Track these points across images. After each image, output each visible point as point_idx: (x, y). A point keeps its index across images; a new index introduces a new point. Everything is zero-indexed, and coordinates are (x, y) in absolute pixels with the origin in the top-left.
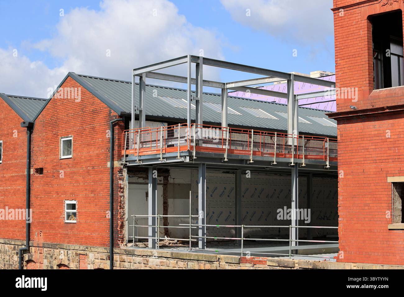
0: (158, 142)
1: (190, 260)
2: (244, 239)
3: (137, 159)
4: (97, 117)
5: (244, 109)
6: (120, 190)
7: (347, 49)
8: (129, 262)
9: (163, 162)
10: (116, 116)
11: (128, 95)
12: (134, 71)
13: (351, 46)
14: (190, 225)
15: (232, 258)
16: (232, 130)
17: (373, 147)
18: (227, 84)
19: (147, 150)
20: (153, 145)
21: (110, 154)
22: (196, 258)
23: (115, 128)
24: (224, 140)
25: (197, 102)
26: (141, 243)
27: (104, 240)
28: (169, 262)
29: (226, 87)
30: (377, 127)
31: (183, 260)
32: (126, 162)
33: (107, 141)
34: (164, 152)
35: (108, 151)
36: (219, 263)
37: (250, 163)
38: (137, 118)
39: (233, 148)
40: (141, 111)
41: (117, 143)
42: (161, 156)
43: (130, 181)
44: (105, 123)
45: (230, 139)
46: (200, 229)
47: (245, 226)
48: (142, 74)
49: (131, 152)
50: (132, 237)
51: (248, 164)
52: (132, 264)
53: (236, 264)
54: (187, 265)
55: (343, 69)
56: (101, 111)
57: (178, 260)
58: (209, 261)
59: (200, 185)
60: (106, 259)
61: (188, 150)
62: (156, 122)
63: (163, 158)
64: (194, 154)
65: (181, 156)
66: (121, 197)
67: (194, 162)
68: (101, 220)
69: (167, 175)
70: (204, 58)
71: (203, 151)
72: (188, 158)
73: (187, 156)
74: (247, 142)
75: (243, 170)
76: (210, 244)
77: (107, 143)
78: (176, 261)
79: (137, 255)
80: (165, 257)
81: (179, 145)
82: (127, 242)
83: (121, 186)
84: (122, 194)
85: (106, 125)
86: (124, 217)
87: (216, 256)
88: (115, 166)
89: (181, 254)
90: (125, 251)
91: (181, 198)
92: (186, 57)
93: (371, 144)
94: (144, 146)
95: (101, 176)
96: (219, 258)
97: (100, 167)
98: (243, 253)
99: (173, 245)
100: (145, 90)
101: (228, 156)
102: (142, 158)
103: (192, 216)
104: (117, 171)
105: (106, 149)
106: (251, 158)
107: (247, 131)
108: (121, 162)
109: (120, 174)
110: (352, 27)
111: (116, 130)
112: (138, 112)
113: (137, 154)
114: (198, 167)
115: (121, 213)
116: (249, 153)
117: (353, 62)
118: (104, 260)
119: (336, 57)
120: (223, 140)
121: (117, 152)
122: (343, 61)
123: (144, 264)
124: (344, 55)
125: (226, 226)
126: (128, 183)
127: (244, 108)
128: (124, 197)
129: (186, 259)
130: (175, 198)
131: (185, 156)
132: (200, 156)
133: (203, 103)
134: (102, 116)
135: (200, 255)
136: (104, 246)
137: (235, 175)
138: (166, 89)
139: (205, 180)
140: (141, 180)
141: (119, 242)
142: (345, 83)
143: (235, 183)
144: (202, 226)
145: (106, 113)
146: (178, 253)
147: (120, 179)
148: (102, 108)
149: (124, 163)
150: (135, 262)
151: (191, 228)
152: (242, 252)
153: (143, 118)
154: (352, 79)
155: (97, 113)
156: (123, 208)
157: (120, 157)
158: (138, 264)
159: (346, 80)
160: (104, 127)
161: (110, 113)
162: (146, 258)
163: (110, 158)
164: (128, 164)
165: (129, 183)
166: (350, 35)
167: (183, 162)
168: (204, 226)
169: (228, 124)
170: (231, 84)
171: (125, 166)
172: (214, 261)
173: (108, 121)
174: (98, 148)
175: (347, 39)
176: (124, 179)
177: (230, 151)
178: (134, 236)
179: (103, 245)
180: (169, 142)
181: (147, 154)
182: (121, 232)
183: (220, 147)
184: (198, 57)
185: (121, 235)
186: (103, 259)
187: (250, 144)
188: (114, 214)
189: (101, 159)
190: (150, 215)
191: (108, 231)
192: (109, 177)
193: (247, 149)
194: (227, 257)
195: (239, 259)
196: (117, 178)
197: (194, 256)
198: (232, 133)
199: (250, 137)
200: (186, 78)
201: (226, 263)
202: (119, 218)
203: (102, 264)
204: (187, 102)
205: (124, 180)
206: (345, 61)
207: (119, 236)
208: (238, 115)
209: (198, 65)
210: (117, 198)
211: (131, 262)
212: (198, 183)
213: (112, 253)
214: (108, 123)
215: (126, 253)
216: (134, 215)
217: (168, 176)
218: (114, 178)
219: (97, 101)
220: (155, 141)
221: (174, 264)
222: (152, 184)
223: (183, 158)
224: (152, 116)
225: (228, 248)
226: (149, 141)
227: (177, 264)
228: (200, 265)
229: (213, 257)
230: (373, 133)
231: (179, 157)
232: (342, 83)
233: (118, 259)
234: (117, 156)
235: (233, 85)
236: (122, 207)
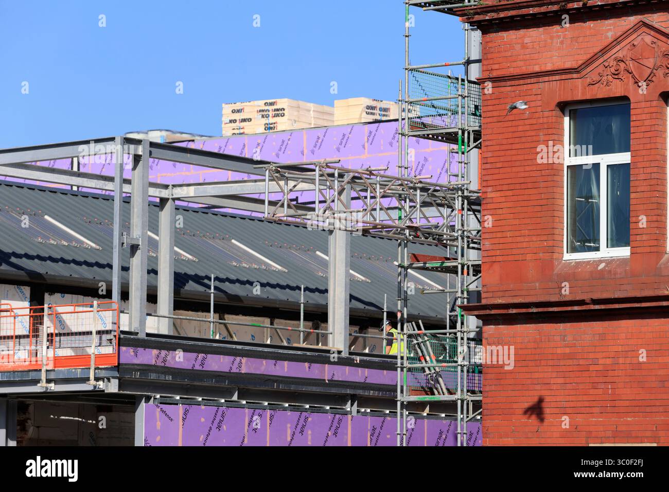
7: (509, 170)
13: (518, 163)
17: (561, 381)
25: (133, 250)
29: (173, 195)
30: (569, 338)
34: (50, 366)
42: (43, 376)
55: (500, 211)
61: (118, 366)
65: (97, 379)
70: (152, 144)
72: (115, 383)
73: (114, 378)
92: (113, 139)
93: (554, 375)
110: (521, 123)
117: (520, 198)
119: (485, 184)
122: (498, 194)
124: (501, 182)
131: (108, 379)
142: (502, 241)
154: (517, 233)
159: (504, 234)
166: (517, 140)
167: (104, 391)
170: (185, 188)
175: (509, 147)
184: (140, 142)
206: (502, 194)
209: (137, 159)
217: (26, 421)
223: (102, 383)
230: (559, 351)
231: (92, 381)
232: (496, 241)
235: (191, 192)
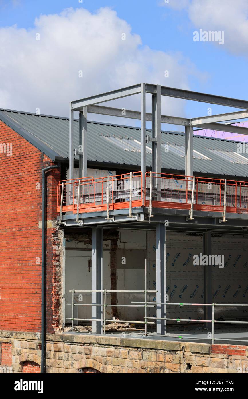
0: (104, 196)
1: (146, 349)
2: (216, 321)
3: (77, 217)
4: (24, 164)
5: (215, 152)
6: (55, 258)
8: (66, 352)
9: (110, 221)
10: (49, 163)
11: (65, 135)
12: (73, 105)
14: (145, 303)
15: (200, 346)
16: (199, 180)
18: (192, 120)
19: (90, 207)
20: (97, 200)
21: (42, 212)
22: (153, 346)
23: (48, 177)
24: (189, 192)
25: (154, 144)
26: (82, 327)
27: (33, 323)
28: (118, 352)
29: (191, 124)
31: (136, 349)
32: (63, 221)
33: (38, 194)
34: (111, 208)
35: (39, 207)
36: (183, 353)
37: (223, 223)
38: (77, 165)
39: (200, 202)
40: (81, 156)
41: (51, 198)
42: (108, 214)
43: (68, 246)
44: (35, 172)
45: (196, 191)
46: (159, 308)
47: (216, 305)
48: (82, 108)
49: (68, 208)
50: (70, 319)
51: (220, 224)
52: (70, 354)
53: (205, 354)
54: (141, 356)
56: (29, 155)
57: (131, 349)
58: (170, 351)
59: (158, 251)
60: (36, 349)
61: (143, 207)
62: (100, 170)
63: (111, 216)
64: (150, 211)
65: (133, 214)
66: (56, 266)
67: (150, 221)
68: (30, 298)
69: (115, 238)
70: (162, 88)
71: (161, 207)
72: (142, 216)
73: (141, 213)
74: (218, 195)
75: (213, 232)
76: (171, 327)
77: (38, 197)
78: (127, 351)
79: (76, 343)
80: (114, 346)
81: (130, 199)
82: (64, 325)
83: (56, 253)
84: (57, 263)
85: (37, 174)
86: (60, 293)
87: (179, 344)
88: (48, 227)
89: (135, 342)
90: (62, 337)
91: (133, 268)
92: (139, 85)
94: (86, 201)
95: (30, 240)
96: (183, 347)
97: (29, 228)
98: (215, 340)
99: (124, 329)
100: (86, 129)
101: (194, 213)
102: (83, 216)
103: (148, 291)
104: (51, 233)
105: (36, 205)
106: (224, 215)
107: (218, 181)
108: (56, 222)
109: (55, 238)
111: (50, 180)
112: (78, 158)
113: (77, 212)
114: (155, 228)
115: (57, 288)
116: (221, 209)
118: (34, 349)
120: (187, 192)
121: (51, 208)
123: (86, 354)
125: (192, 304)
126: (65, 249)
127: (214, 150)
128: (60, 267)
129: (141, 348)
130: (126, 268)
131: (139, 214)
132: (158, 213)
133: (162, 145)
134: (31, 163)
135: (159, 343)
136: (34, 332)
137: (203, 237)
138: (113, 127)
139: (165, 244)
140: (82, 245)
141: (53, 326)
143: (203, 248)
144: (161, 305)
145: (37, 159)
146: (130, 340)
147: (55, 244)
148: (31, 153)
149: (60, 222)
150: (74, 351)
151: (147, 307)
152: (213, 338)
153: (85, 164)
155: (25, 159)
156: (58, 282)
157: (55, 215)
158: (78, 355)
160: (35, 177)
161: (42, 158)
162: (88, 347)
163: (42, 216)
164: (65, 224)
165: (67, 249)
167: (136, 221)
168: (164, 305)
169: (194, 172)
170: (197, 121)
171: (62, 227)
172: (177, 351)
173: (39, 169)
174: (27, 204)
176: (61, 243)
177: (197, 207)
178: (72, 318)
179: (33, 330)
180: (118, 195)
181: (89, 211)
182: (56, 312)
183: (184, 201)
184: (155, 86)
185: (56, 316)
186: (32, 349)
187: (223, 198)
188: (47, 289)
189: (31, 218)
190: (94, 291)
191: (39, 312)
192: (40, 241)
193: (219, 204)
194: (194, 346)
195: (210, 348)
196: (51, 243)
197: (151, 344)
198: (200, 184)
199: (223, 189)
200: (140, 113)
201: (192, 353)
202: (54, 294)
203: (31, 355)
204: (141, 144)
205: (59, 245)
207: (54, 317)
208: (207, 160)
209: (154, 97)
210: (51, 269)
211: (69, 352)
212: (155, 248)
213: (44, 340)
214: (39, 171)
215: (63, 340)
216: (73, 291)
217: (117, 240)
218: (47, 243)
219: (26, 143)
220: (100, 194)
221: (125, 354)
222: (96, 250)
223: (136, 217)
224: (96, 162)
225: (195, 333)
226: (92, 195)
227: (129, 354)
228: (158, 356)
229: (176, 345)
231: (130, 216)
233: (52, 348)
234: (51, 213)
235: (200, 122)
236: (58, 279)
